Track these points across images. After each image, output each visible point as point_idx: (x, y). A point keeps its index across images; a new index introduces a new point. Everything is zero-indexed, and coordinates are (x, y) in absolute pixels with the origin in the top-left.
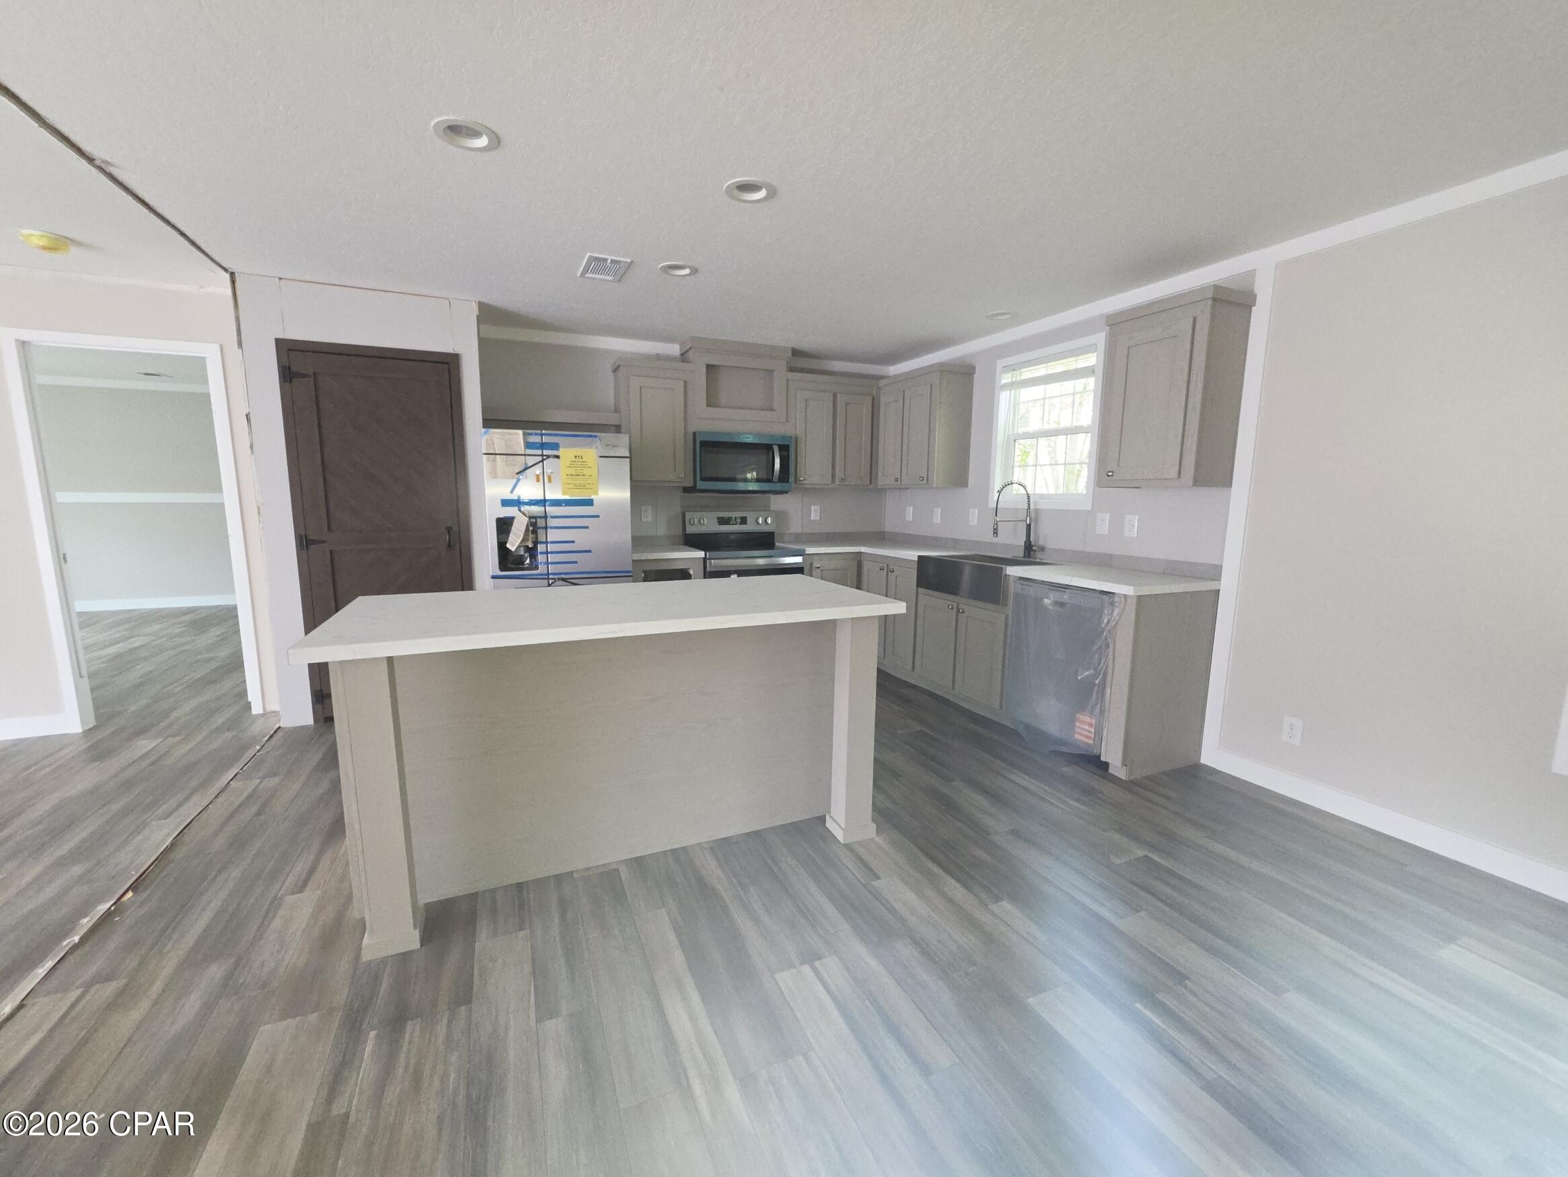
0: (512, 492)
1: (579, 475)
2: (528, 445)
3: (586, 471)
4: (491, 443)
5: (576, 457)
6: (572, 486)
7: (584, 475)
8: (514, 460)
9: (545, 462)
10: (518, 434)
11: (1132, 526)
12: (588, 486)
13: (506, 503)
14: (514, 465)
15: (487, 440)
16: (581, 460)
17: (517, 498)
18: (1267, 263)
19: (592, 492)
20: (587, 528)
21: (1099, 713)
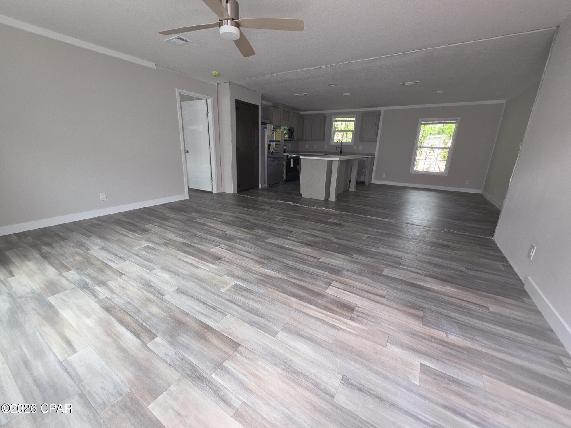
0: (271, 139)
2: (273, 128)
4: (268, 127)
5: (278, 131)
6: (278, 138)
7: (279, 135)
8: (271, 131)
9: (275, 132)
10: (272, 126)
13: (270, 141)
14: (271, 133)
18: (383, 109)
19: (280, 139)
20: (279, 147)
21: (365, 175)
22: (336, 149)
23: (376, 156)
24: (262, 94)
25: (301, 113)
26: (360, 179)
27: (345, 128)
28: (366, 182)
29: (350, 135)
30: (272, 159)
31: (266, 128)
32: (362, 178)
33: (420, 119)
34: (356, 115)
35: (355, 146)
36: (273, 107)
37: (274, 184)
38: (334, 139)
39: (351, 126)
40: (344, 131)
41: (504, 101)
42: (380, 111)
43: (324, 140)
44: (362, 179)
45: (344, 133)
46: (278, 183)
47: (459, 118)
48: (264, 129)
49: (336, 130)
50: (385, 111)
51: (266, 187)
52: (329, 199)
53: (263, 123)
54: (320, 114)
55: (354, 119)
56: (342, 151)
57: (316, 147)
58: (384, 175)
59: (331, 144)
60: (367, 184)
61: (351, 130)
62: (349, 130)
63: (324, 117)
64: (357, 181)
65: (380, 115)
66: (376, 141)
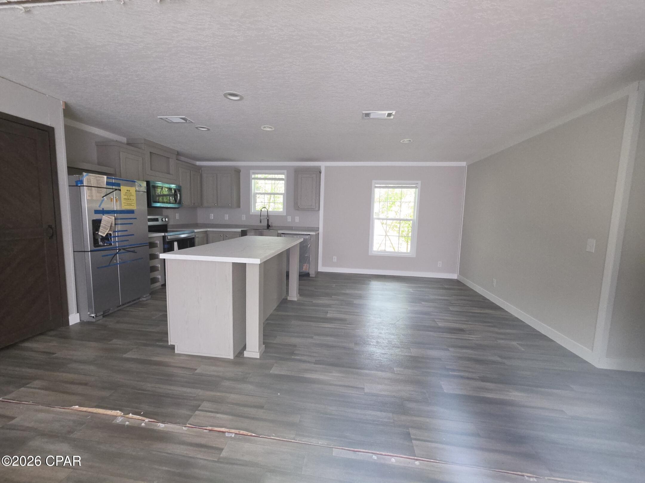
0: (100, 206)
1: (129, 199)
2: (108, 183)
3: (132, 197)
4: (89, 181)
5: (127, 190)
6: (126, 204)
7: (131, 199)
8: (101, 191)
9: (114, 192)
10: (104, 178)
11: (297, 219)
12: (132, 204)
13: (97, 212)
14: (101, 193)
15: (88, 179)
16: (129, 192)
17: (102, 209)
18: (323, 165)
19: (134, 207)
20: (132, 224)
21: (309, 263)
22: (261, 222)
23: (321, 231)
24: (66, 104)
25: (198, 163)
26: (303, 269)
27: (272, 189)
28: (312, 273)
29: (280, 199)
30: (113, 252)
31: (82, 182)
32: (304, 267)
33: (374, 181)
34: (285, 171)
35: (288, 217)
36: (128, 144)
37: (120, 306)
38: (255, 206)
39: (281, 187)
40: (271, 194)
41: (464, 164)
42: (320, 167)
43: (239, 206)
44: (305, 269)
45: (271, 196)
46: (139, 299)
47: (419, 182)
48: (76, 186)
49: (258, 192)
50: (326, 167)
51: (94, 320)
52: (246, 354)
53: (72, 170)
54: (230, 167)
55: (283, 176)
56: (270, 224)
57: (227, 217)
58: (335, 259)
59: (251, 214)
60: (314, 276)
61: (281, 192)
62: (278, 192)
63: (237, 171)
64: (300, 273)
65: (320, 173)
66: (319, 210)
